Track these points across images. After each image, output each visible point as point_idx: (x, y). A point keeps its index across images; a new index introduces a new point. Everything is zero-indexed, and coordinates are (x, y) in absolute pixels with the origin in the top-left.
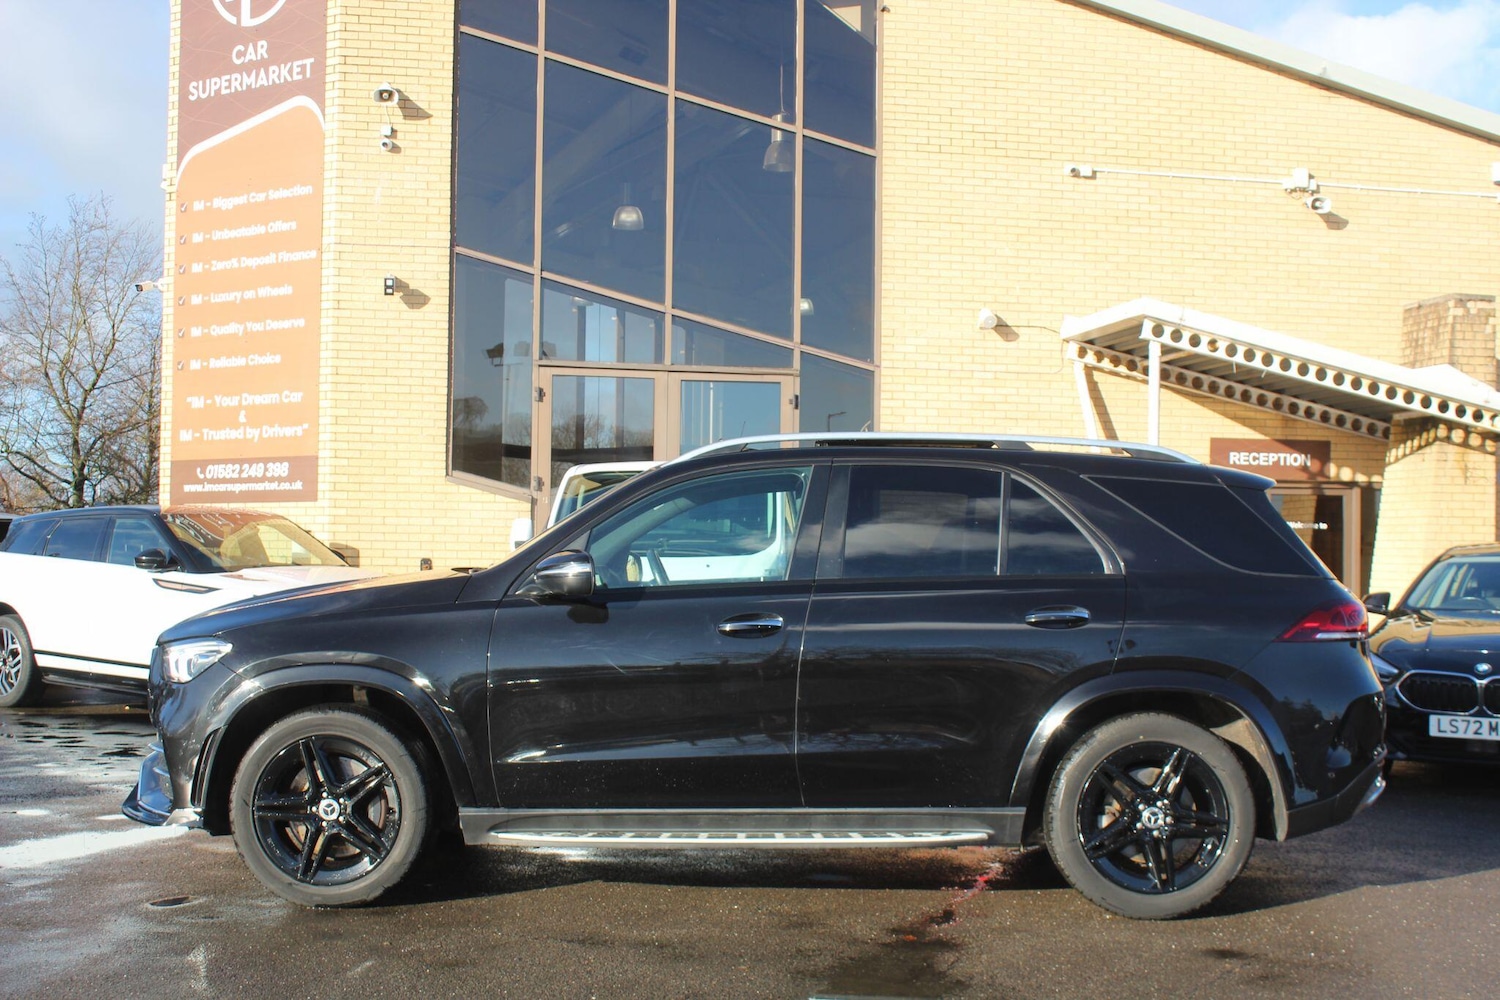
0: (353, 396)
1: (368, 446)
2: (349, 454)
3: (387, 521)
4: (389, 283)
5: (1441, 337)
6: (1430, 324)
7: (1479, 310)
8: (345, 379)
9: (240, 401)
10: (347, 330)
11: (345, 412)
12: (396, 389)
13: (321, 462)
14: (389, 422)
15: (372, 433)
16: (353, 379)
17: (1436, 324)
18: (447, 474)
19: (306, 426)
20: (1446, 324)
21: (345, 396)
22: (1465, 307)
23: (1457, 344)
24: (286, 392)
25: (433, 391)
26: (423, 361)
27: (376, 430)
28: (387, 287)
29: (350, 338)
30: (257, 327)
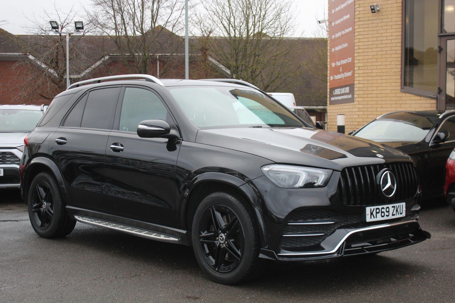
0: (365, 57)
1: (371, 78)
2: (364, 82)
3: (378, 109)
4: (372, 7)
8: (362, 51)
9: (341, 63)
10: (362, 30)
11: (362, 65)
12: (381, 53)
13: (355, 86)
14: (378, 67)
15: (372, 73)
16: (365, 50)
18: (401, 88)
19: (352, 71)
21: (362, 58)
24: (349, 58)
25: (395, 52)
26: (391, 40)
27: (374, 71)
28: (372, 9)
29: (363, 33)
30: (343, 32)
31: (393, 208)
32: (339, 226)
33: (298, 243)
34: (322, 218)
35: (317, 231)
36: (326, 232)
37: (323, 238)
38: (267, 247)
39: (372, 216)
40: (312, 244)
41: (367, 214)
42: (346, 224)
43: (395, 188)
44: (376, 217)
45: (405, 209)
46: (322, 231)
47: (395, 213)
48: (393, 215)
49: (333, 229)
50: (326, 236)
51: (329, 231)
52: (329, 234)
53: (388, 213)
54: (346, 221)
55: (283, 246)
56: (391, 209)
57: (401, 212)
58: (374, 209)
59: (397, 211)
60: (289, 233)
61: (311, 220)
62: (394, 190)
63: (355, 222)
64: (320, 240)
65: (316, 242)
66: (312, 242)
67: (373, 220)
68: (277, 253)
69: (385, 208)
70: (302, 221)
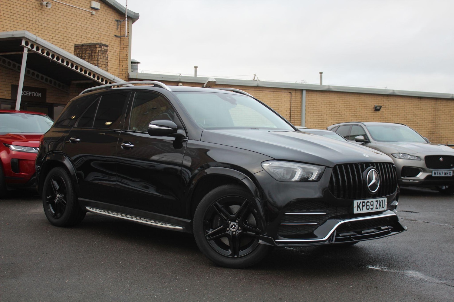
31: (377, 202)
32: (330, 216)
33: (294, 231)
34: (315, 209)
35: (311, 221)
36: (319, 222)
37: (316, 227)
38: (266, 234)
39: (359, 208)
40: (306, 232)
41: (354, 206)
42: (336, 215)
43: (379, 185)
44: (362, 210)
45: (386, 204)
46: (315, 221)
47: (378, 207)
48: (376, 208)
49: (324, 219)
50: (318, 225)
51: (321, 221)
52: (321, 223)
53: (372, 206)
54: (336, 212)
55: (280, 233)
56: (375, 203)
57: (383, 206)
58: (361, 202)
59: (380, 205)
60: (286, 222)
61: (305, 211)
62: (378, 186)
63: (343, 214)
64: (313, 229)
65: (310, 231)
66: (306, 231)
67: (359, 212)
68: (275, 240)
69: (370, 202)
70: (298, 211)
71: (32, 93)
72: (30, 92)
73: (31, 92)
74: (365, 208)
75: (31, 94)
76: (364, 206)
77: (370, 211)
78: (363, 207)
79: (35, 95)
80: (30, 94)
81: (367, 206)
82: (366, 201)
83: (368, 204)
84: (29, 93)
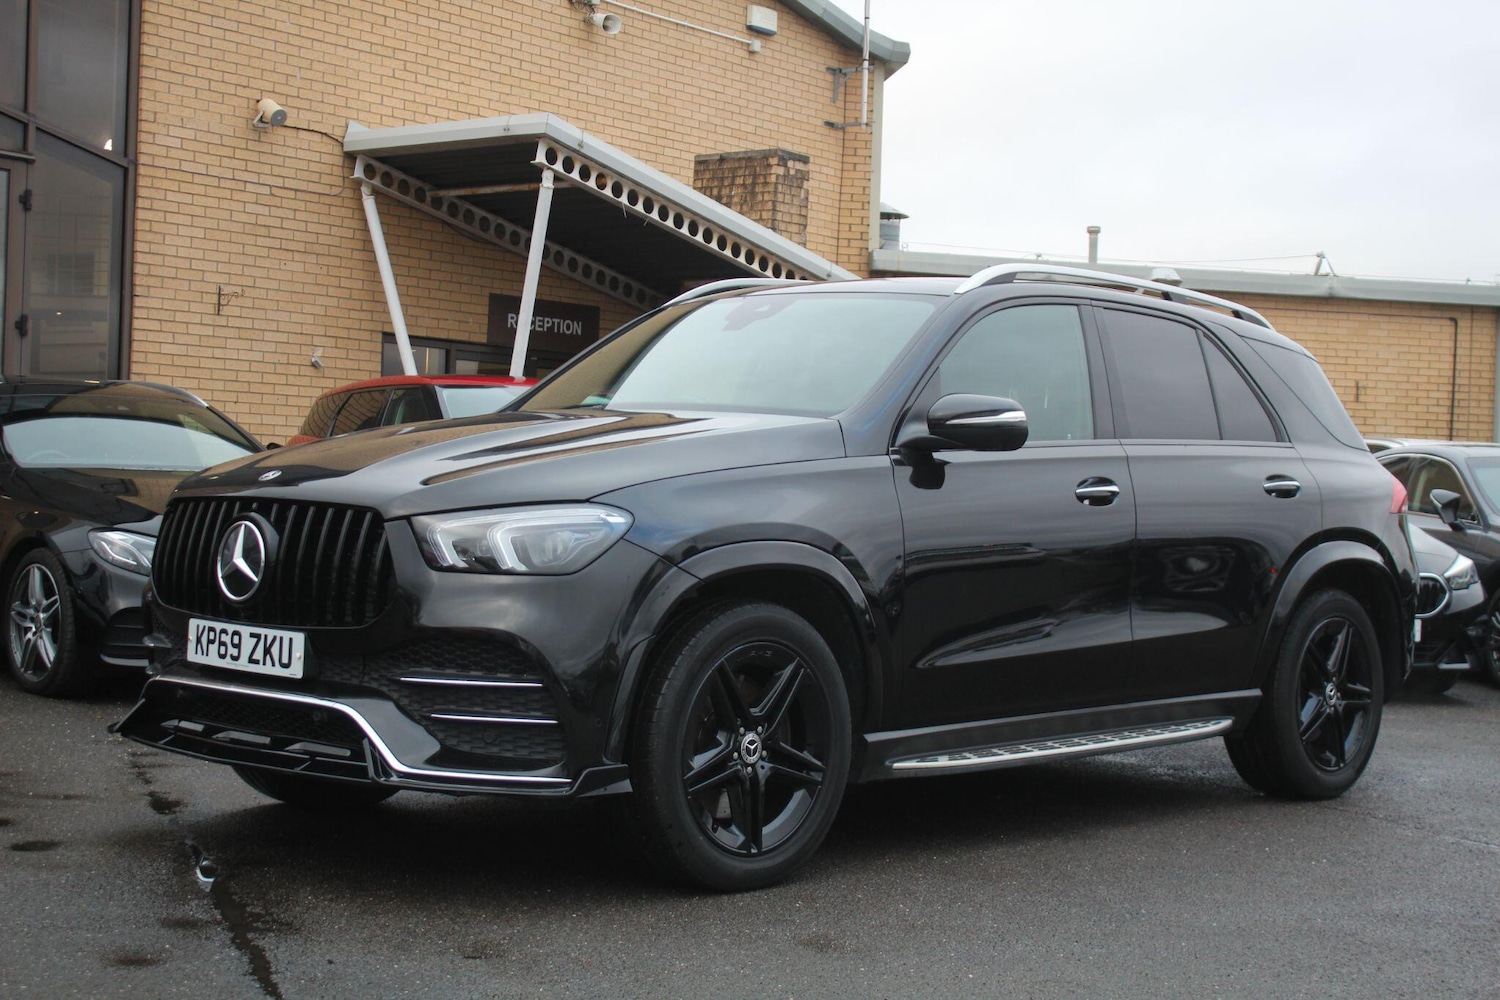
5: (760, 198)
6: (739, 181)
7: (797, 171)
17: (749, 181)
20: (766, 183)
22: (785, 166)
23: (780, 207)
71: (554, 323)
72: (546, 319)
73: (549, 319)
74: (214, 648)
75: (550, 325)
76: (212, 642)
77: (227, 664)
78: (210, 645)
79: (563, 328)
80: (546, 325)
81: (222, 644)
82: (219, 626)
83: (224, 638)
84: (543, 321)
